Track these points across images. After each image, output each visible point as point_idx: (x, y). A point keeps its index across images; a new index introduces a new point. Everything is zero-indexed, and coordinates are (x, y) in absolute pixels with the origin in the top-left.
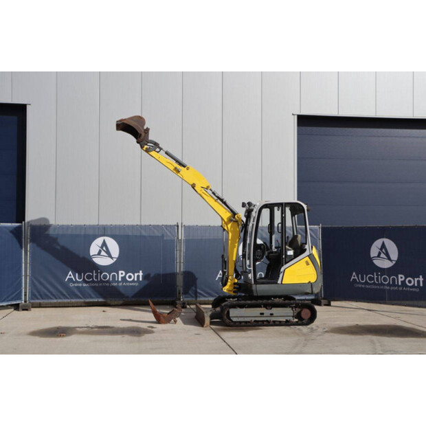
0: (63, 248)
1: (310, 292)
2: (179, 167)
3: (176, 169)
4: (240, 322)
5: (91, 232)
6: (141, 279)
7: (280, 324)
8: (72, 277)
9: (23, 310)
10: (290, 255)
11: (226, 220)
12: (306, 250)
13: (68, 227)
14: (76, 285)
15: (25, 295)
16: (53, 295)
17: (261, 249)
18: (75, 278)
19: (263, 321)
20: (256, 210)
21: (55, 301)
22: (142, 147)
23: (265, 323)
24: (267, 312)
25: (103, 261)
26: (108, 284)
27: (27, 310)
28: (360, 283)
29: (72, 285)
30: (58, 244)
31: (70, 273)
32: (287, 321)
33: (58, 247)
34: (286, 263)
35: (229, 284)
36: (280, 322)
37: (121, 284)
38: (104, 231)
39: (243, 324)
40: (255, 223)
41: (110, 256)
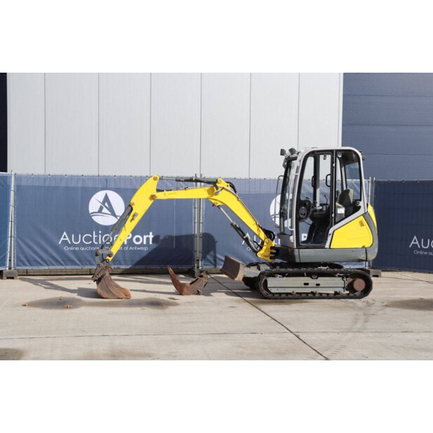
1: (365, 259)
4: (280, 294)
5: (90, 185)
6: (151, 243)
7: (328, 296)
8: (67, 239)
9: (8, 278)
10: (341, 214)
12: (360, 207)
13: (62, 178)
14: (72, 249)
15: (10, 260)
16: (44, 260)
18: (71, 241)
20: (301, 157)
21: (46, 268)
23: (310, 295)
24: (312, 282)
27: (13, 278)
28: (422, 249)
29: (66, 249)
31: (65, 233)
32: (336, 293)
34: (336, 223)
35: (264, 248)
36: (328, 294)
37: (127, 248)
38: (106, 183)
39: (283, 296)
40: (299, 174)
41: (113, 214)
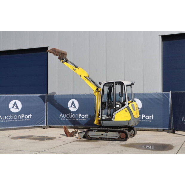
0: (58, 104)
1: (128, 125)
2: (75, 68)
3: (73, 69)
6: (87, 118)
8: (62, 116)
10: (118, 107)
11: (95, 91)
12: (125, 104)
14: (63, 119)
17: (104, 104)
19: (104, 138)
21: (56, 125)
22: (61, 61)
25: (73, 109)
26: (75, 119)
27: (44, 128)
29: (62, 119)
30: (57, 103)
31: (61, 114)
33: (57, 104)
34: (116, 111)
35: (96, 120)
37: (80, 119)
38: (73, 97)
39: (95, 139)
41: (75, 107)
